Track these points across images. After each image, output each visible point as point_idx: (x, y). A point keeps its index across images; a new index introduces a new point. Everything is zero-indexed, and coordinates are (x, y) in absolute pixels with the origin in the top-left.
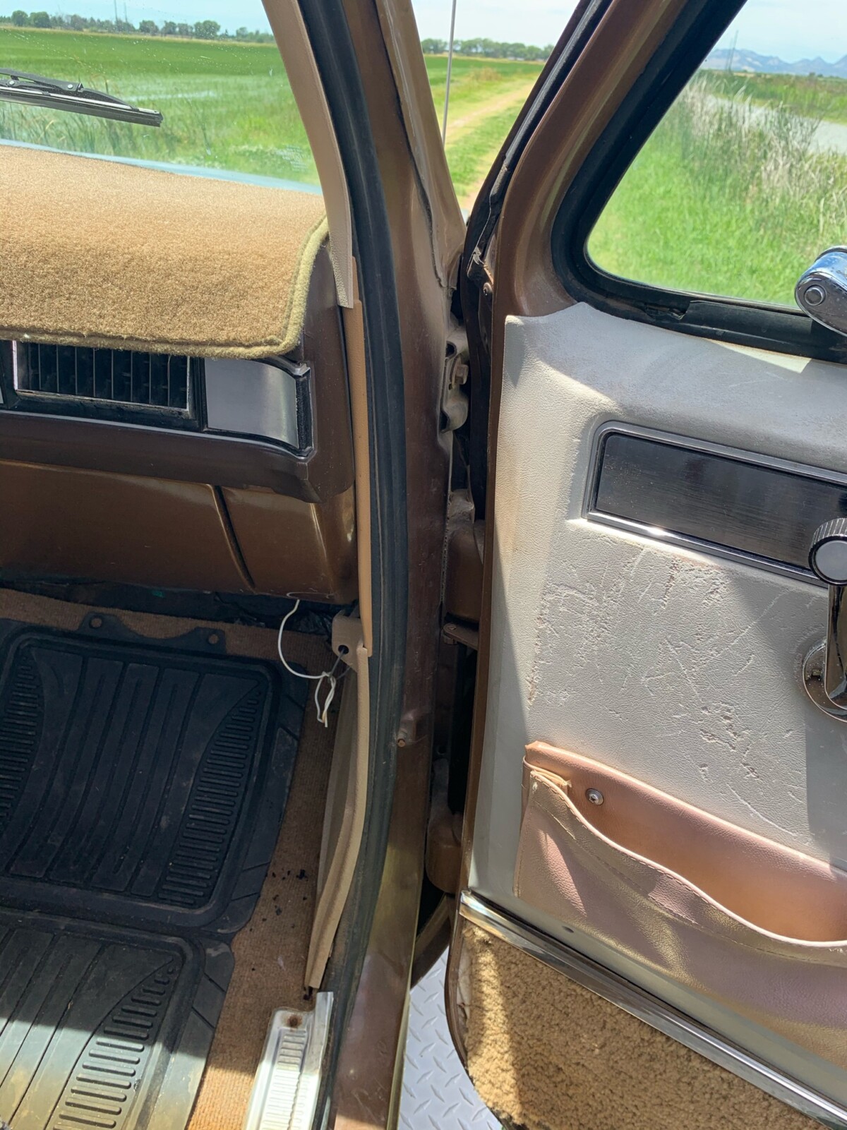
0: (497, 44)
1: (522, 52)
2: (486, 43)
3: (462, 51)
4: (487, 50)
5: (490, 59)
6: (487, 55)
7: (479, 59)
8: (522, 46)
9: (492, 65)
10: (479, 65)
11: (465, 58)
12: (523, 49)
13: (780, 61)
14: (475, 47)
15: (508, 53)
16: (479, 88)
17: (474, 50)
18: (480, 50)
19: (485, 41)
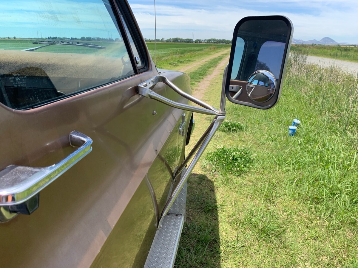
0: (217, 40)
1: (225, 42)
2: (214, 40)
3: (207, 42)
4: (215, 41)
5: (215, 44)
6: (215, 43)
7: (212, 44)
8: (225, 40)
9: (215, 45)
10: (211, 45)
11: (208, 44)
12: (225, 41)
13: (303, 41)
14: (211, 41)
15: (221, 42)
16: (211, 52)
17: (211, 42)
18: (212, 42)
19: (214, 39)
